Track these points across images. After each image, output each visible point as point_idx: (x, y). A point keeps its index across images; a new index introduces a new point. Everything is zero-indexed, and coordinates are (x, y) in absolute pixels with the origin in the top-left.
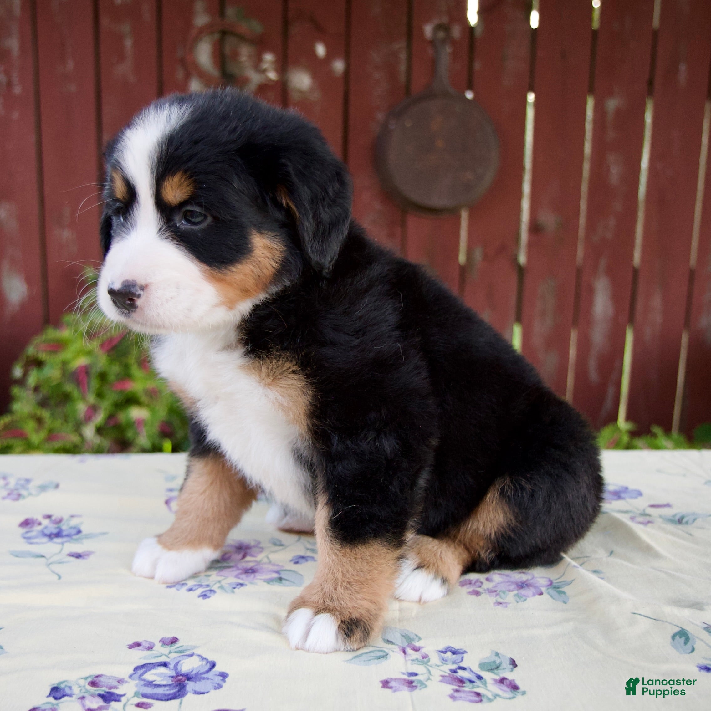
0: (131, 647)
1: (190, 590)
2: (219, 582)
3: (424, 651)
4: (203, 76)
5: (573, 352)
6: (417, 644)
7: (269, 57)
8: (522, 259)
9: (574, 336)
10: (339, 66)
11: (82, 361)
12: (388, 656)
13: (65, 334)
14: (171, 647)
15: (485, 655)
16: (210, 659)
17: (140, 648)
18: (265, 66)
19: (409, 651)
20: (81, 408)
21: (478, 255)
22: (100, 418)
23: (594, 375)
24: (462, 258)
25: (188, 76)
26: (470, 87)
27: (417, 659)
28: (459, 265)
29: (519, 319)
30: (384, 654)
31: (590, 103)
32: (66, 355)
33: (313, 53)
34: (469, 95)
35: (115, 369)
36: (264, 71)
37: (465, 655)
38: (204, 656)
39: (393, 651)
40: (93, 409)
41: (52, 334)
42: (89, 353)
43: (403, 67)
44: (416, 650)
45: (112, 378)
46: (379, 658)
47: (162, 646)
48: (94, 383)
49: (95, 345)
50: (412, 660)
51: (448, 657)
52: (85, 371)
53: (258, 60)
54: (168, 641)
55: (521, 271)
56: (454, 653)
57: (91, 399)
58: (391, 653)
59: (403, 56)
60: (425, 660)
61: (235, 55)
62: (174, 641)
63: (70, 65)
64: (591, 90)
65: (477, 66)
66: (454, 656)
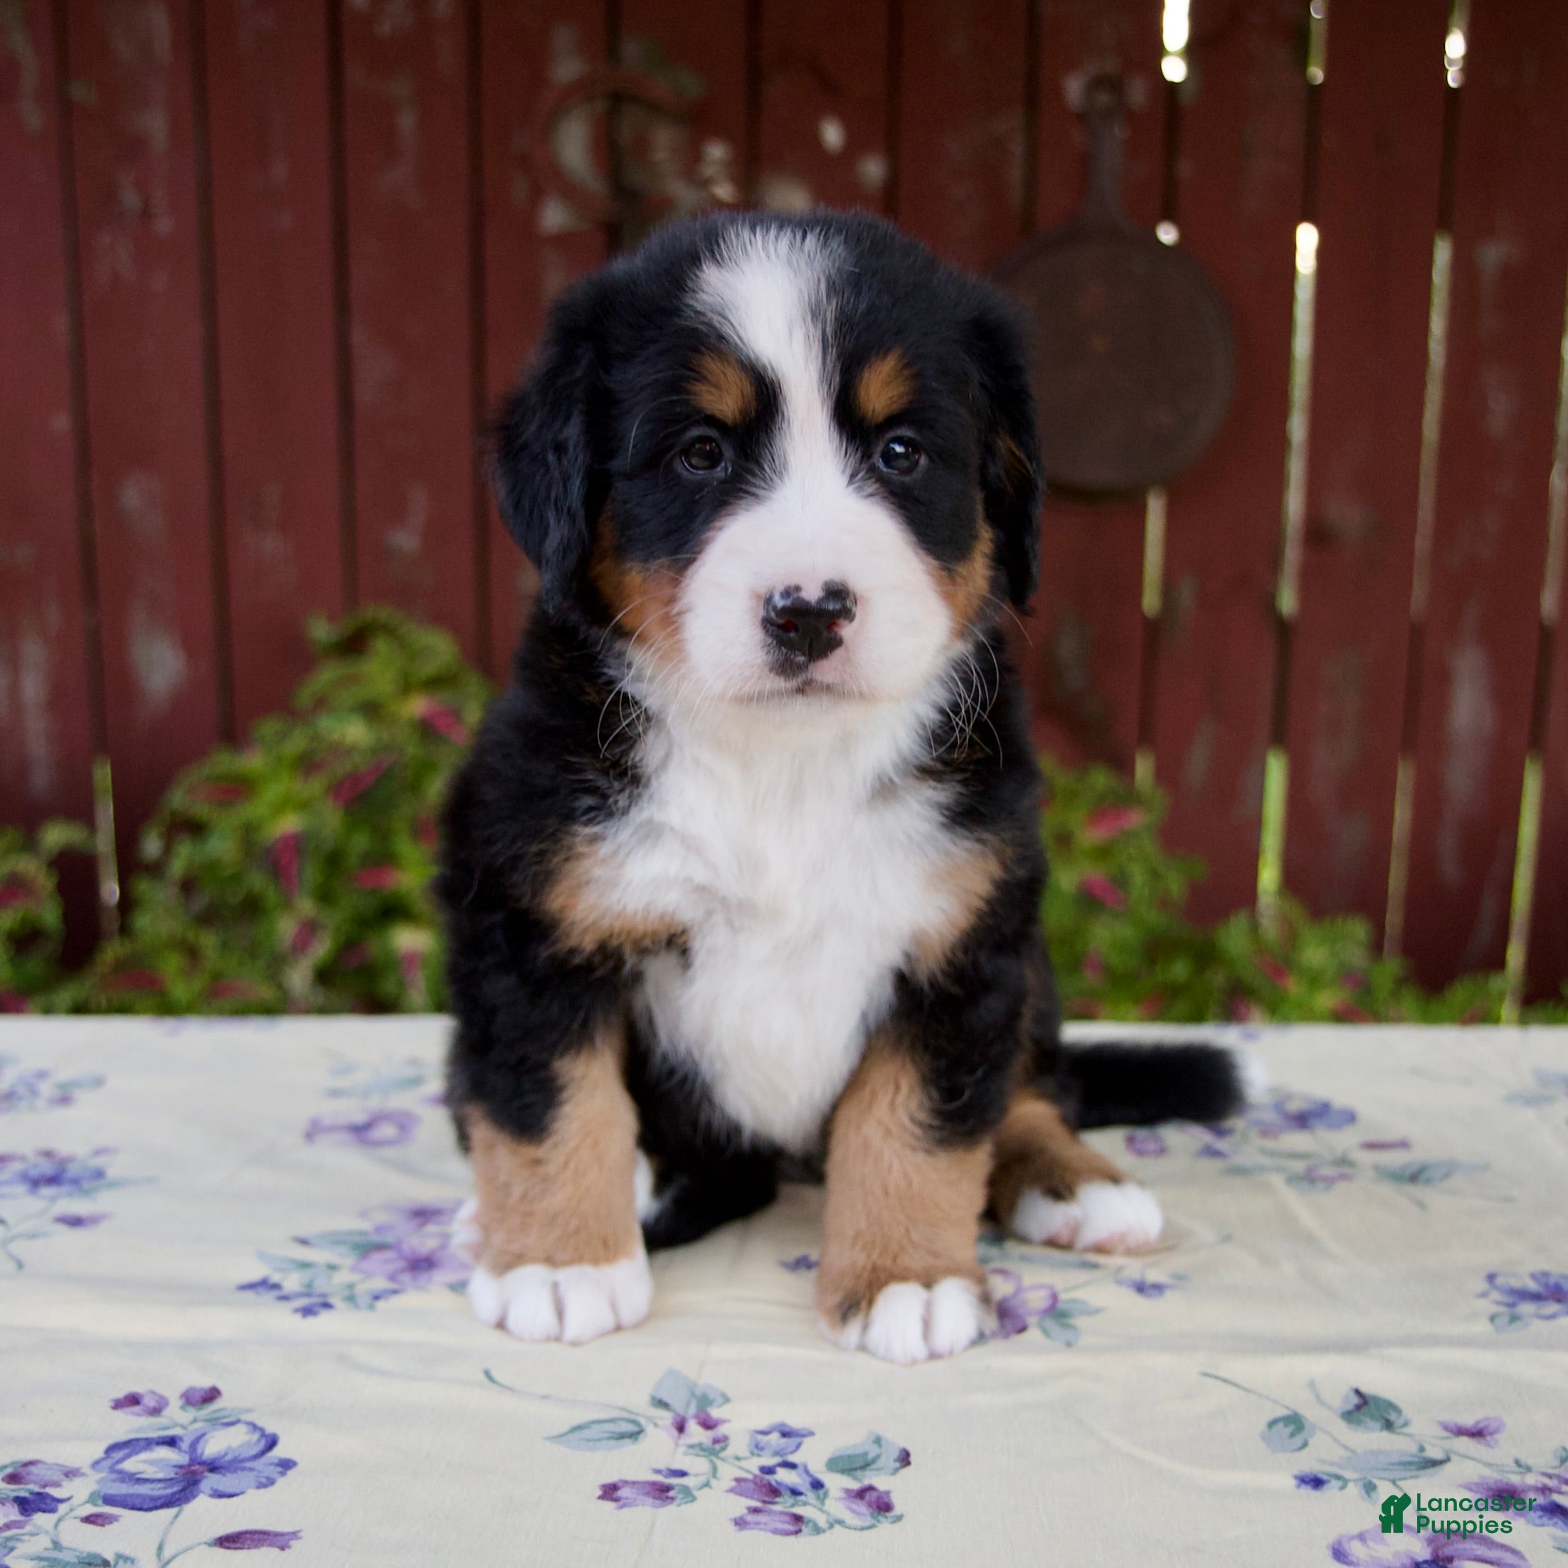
0: (118, 1405)
1: (285, 1298)
2: (351, 1286)
3: (722, 1430)
4: (570, 192)
5: (1402, 814)
6: (715, 1413)
7: (716, 152)
8: (1287, 601)
9: (1405, 778)
10: (873, 170)
11: (289, 823)
12: (641, 1436)
13: (253, 762)
14: (200, 1409)
15: (851, 1440)
16: (270, 1429)
17: (137, 1409)
18: (709, 171)
19: (693, 1427)
20: (285, 928)
21: (1187, 593)
22: (322, 949)
23: (1450, 868)
24: (1151, 601)
25: (537, 195)
26: (1168, 214)
27: (700, 1445)
28: (1144, 617)
29: (1279, 737)
30: (636, 1429)
31: (1443, 253)
32: (255, 809)
33: (815, 140)
34: (1167, 234)
35: (361, 842)
36: (705, 184)
37: (807, 1442)
38: (260, 1423)
39: (656, 1425)
40: (309, 930)
41: (224, 762)
42: (304, 806)
43: (1016, 174)
44: (708, 1424)
45: (353, 860)
46: (621, 1436)
47: (182, 1408)
48: (311, 873)
49: (315, 786)
50: (691, 1447)
51: (768, 1442)
52: (294, 844)
53: (692, 158)
54: (198, 1396)
55: (1284, 630)
56: (785, 1434)
57: (306, 906)
58: (650, 1429)
59: (1017, 148)
60: (717, 1447)
61: (642, 145)
62: (211, 1395)
63: (280, 170)
64: (1444, 222)
65: (1185, 168)
66: (784, 1440)
